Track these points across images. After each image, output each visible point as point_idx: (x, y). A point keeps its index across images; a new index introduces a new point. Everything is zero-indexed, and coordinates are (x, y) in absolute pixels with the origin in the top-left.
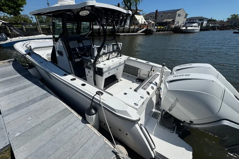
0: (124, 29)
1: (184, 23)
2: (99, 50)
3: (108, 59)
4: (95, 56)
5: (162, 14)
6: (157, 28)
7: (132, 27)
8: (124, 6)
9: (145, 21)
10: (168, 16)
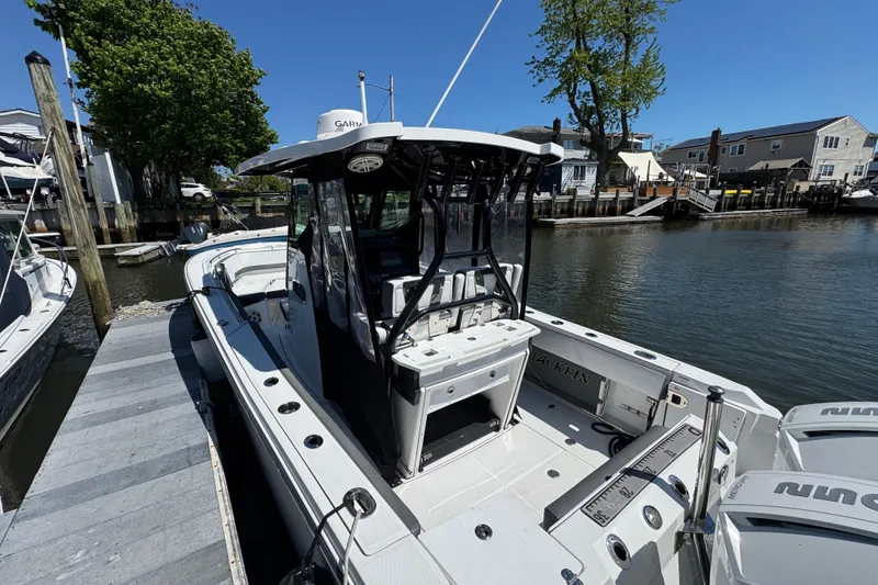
0: (572, 201)
1: (865, 172)
2: (413, 293)
3: (455, 329)
4: (396, 314)
5: (744, 142)
6: (720, 197)
7: (608, 195)
8: (576, 127)
9: (664, 173)
10: (772, 150)
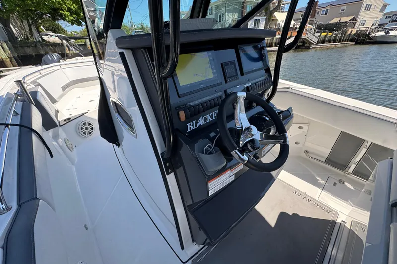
1: (377, 23)
5: (328, 8)
6: (319, 37)
9: (295, 23)
10: (340, 12)
